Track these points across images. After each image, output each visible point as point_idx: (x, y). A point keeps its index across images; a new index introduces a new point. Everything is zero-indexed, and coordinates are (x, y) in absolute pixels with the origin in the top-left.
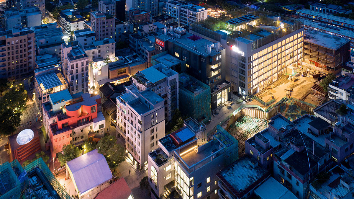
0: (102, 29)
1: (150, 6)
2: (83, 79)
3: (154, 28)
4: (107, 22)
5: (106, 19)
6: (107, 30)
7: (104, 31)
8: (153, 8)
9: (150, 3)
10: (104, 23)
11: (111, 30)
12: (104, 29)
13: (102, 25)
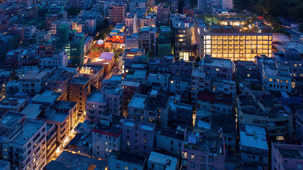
0: (161, 14)
1: (206, 8)
2: (130, 29)
3: (191, 20)
4: (163, 10)
5: (163, 8)
6: (163, 15)
7: (162, 15)
8: (208, 11)
9: (206, 6)
10: (162, 10)
11: (166, 15)
12: (162, 14)
13: (161, 11)
